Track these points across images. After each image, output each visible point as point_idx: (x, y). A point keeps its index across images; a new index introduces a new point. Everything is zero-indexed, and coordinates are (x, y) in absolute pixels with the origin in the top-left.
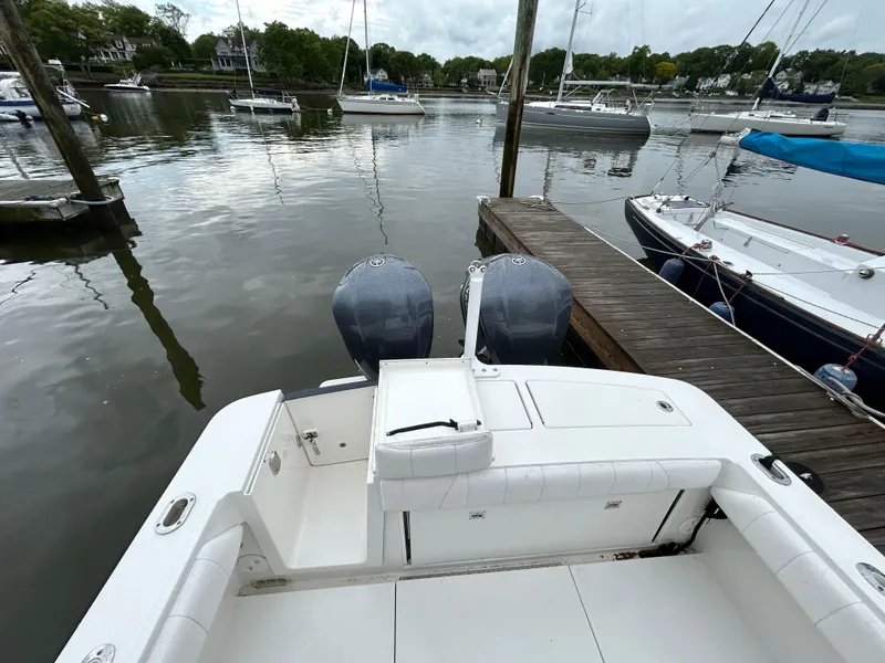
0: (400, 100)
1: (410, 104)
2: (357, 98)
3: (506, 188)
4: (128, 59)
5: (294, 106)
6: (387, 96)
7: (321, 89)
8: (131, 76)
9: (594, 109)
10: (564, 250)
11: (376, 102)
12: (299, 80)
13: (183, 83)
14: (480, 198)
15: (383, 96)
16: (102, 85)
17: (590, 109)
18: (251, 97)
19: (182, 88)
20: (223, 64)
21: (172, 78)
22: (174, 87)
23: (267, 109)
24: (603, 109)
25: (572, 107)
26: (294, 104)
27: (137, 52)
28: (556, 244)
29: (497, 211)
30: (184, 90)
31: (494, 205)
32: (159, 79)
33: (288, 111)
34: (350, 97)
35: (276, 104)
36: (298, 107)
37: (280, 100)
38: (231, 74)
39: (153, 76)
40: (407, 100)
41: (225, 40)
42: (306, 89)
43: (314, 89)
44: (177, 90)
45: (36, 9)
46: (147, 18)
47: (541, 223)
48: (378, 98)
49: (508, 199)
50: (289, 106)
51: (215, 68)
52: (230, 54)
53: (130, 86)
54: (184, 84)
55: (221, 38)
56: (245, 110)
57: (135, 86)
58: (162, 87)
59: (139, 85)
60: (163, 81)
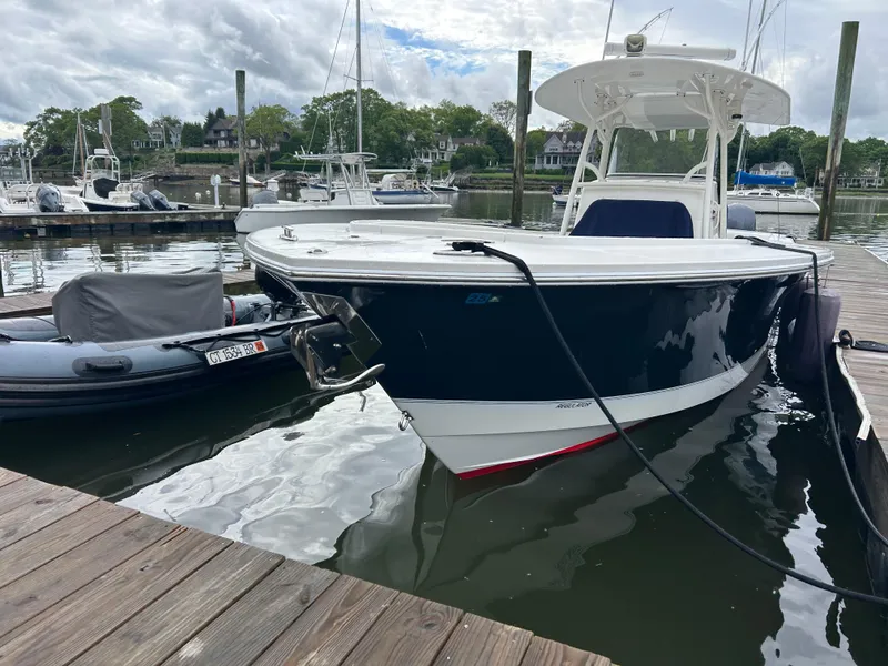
4: (445, 159)
8: (444, 176)
13: (494, 184)
20: (548, 162)
21: (486, 179)
22: (485, 188)
27: (458, 152)
30: (495, 192)
32: (471, 179)
38: (556, 173)
39: (466, 176)
41: (559, 135)
44: (488, 191)
45: (384, 117)
46: (479, 116)
51: (537, 166)
52: (560, 150)
53: (441, 186)
55: (555, 133)
57: (446, 187)
58: (471, 188)
59: (450, 185)
60: (475, 181)
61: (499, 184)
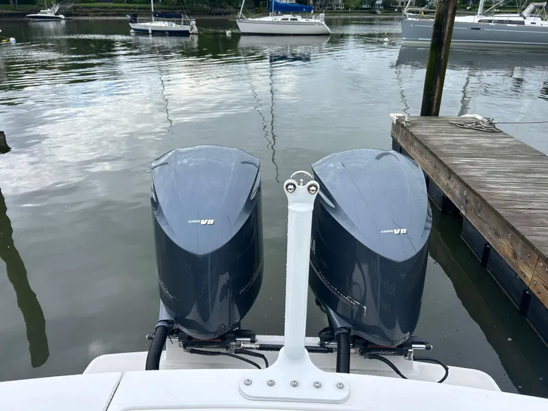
0: (304, 20)
1: (314, 24)
2: (257, 19)
3: (430, 106)
5: (192, 28)
6: (289, 17)
7: (226, 14)
8: (50, 6)
9: (528, 22)
10: (519, 184)
11: (278, 23)
12: (205, 7)
13: (94, 12)
14: (394, 116)
15: (286, 16)
16: (24, 15)
17: (523, 23)
18: (150, 21)
19: (94, 16)
21: (86, 8)
22: (86, 15)
23: (164, 32)
24: (539, 22)
25: (499, 22)
26: (192, 26)
28: (506, 174)
29: (417, 131)
30: (96, 18)
31: (413, 125)
32: (74, 8)
33: (185, 34)
34: (250, 19)
35: (174, 26)
36: (195, 29)
37: (178, 23)
39: (69, 6)
40: (312, 20)
42: (211, 14)
43: (219, 14)
44: (90, 18)
47: (480, 147)
48: (279, 18)
49: (434, 119)
50: (187, 28)
53: (49, 15)
54: (96, 13)
56: (144, 32)
57: (53, 15)
58: (76, 15)
59: (57, 14)
60: (78, 10)
61: (98, 12)
